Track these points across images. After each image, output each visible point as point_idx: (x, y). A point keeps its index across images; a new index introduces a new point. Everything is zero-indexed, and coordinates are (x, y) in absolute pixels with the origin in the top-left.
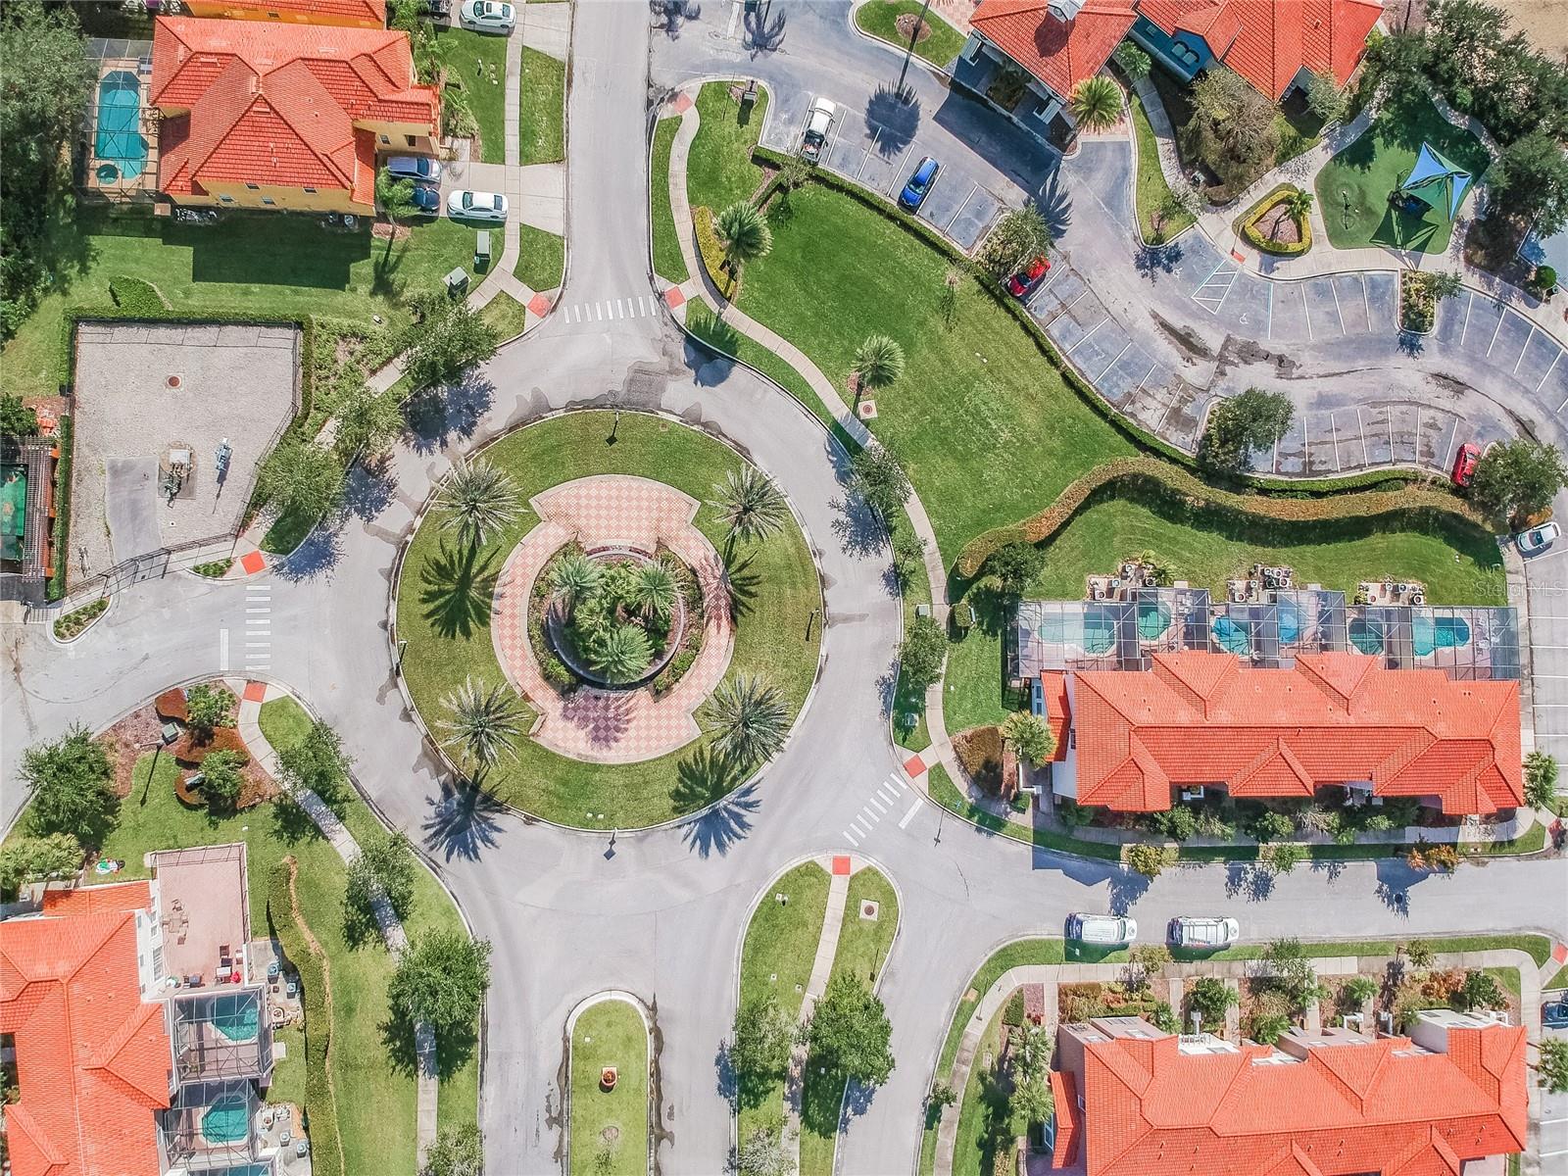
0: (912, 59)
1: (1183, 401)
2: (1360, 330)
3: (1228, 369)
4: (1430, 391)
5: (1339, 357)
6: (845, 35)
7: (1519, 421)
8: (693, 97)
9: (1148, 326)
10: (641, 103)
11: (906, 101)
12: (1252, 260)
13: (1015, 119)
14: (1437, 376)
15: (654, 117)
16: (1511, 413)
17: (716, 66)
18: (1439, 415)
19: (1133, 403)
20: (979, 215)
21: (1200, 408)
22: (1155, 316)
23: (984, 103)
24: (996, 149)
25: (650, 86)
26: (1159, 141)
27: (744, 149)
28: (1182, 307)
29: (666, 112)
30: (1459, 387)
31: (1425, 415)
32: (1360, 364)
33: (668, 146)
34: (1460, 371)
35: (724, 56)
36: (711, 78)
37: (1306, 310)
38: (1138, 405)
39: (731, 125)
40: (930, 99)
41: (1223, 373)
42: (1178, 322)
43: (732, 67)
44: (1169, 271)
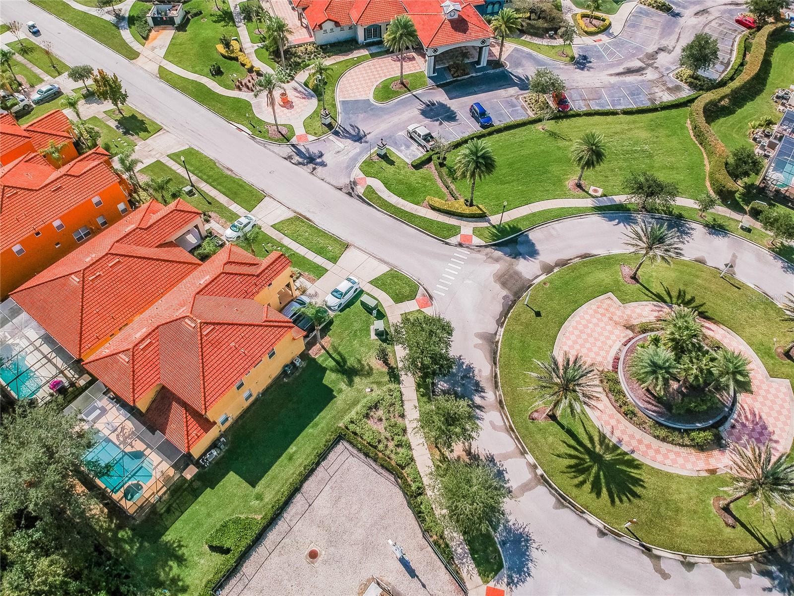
0: (414, 93)
1: (664, 85)
2: (660, 24)
3: (655, 65)
4: (702, 19)
5: (670, 34)
6: (382, 109)
7: (730, 4)
8: (362, 175)
9: (614, 80)
10: (347, 197)
11: (433, 104)
12: (603, 37)
13: (474, 75)
14: (696, 14)
15: (358, 196)
16: (725, 4)
17: (354, 159)
18: (716, 21)
19: (655, 100)
20: (513, 106)
21: (671, 81)
22: (611, 75)
23: (457, 81)
24: (484, 87)
25: (341, 189)
26: (523, 38)
27: (406, 169)
28: (612, 66)
29: (360, 190)
30: (704, 11)
31: (713, 24)
32: (677, 30)
33: (380, 198)
34: (698, 8)
35: (351, 154)
36: (358, 165)
37: (639, 34)
38: (657, 99)
39: (390, 169)
40: (440, 97)
41: (657, 68)
42: (621, 70)
43: (360, 154)
44: (590, 62)
